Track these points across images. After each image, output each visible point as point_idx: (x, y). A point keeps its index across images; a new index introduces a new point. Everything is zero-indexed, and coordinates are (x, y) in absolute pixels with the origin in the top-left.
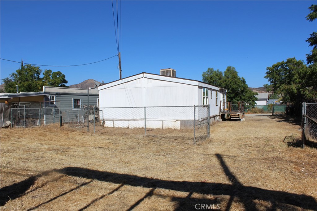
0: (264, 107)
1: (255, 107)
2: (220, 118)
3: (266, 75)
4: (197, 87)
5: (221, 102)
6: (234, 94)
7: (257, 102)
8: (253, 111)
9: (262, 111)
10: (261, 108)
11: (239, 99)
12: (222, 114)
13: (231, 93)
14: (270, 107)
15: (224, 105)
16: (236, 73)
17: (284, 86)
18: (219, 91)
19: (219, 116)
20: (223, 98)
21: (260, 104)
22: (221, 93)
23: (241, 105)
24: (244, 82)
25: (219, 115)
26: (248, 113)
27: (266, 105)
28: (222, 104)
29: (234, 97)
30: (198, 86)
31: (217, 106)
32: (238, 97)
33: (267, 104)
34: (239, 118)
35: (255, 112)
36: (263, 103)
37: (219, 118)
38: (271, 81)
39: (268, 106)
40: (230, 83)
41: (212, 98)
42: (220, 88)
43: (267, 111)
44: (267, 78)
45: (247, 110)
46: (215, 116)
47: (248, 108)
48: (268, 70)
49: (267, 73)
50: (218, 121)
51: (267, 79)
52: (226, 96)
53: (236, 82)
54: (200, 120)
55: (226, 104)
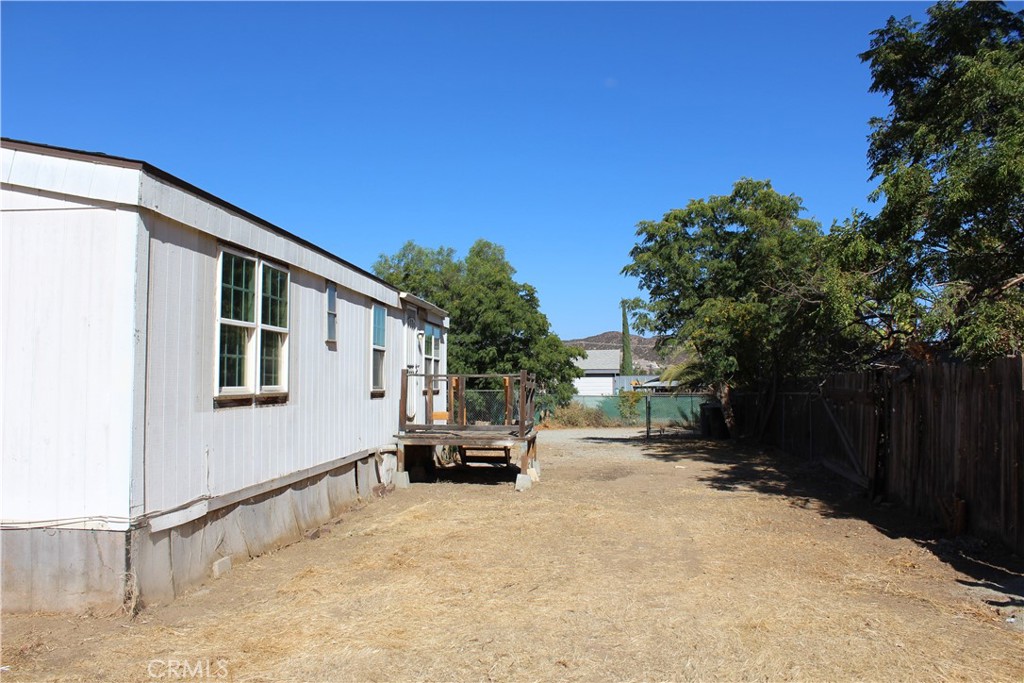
0: (604, 403)
1: (572, 401)
2: (401, 465)
3: (631, 261)
4: (135, 216)
5: (405, 374)
6: (492, 350)
7: (578, 383)
8: (565, 418)
9: (596, 418)
10: (592, 405)
11: (508, 366)
12: (409, 442)
13: (479, 345)
14: (628, 404)
15: (430, 392)
16: (504, 268)
17: (719, 304)
18: (392, 311)
19: (394, 453)
20: (428, 351)
21: (590, 390)
22: (412, 325)
23: (517, 394)
24: (531, 301)
25: (393, 448)
26: (546, 426)
27: (611, 393)
28: (416, 385)
29: (493, 361)
30: (142, 211)
31: (378, 395)
32: (508, 361)
33: (615, 389)
34: (506, 459)
35: (572, 423)
36: (604, 387)
37: (392, 470)
38: (653, 285)
39: (623, 397)
40: (480, 302)
41: (332, 345)
42: (403, 295)
43: (617, 419)
44: (635, 273)
45: (542, 413)
46: (364, 460)
47: (546, 404)
48: (639, 234)
49: (635, 252)
50: (381, 490)
51: (636, 280)
52: (443, 348)
53: (501, 299)
54: (157, 525)
55: (442, 386)
